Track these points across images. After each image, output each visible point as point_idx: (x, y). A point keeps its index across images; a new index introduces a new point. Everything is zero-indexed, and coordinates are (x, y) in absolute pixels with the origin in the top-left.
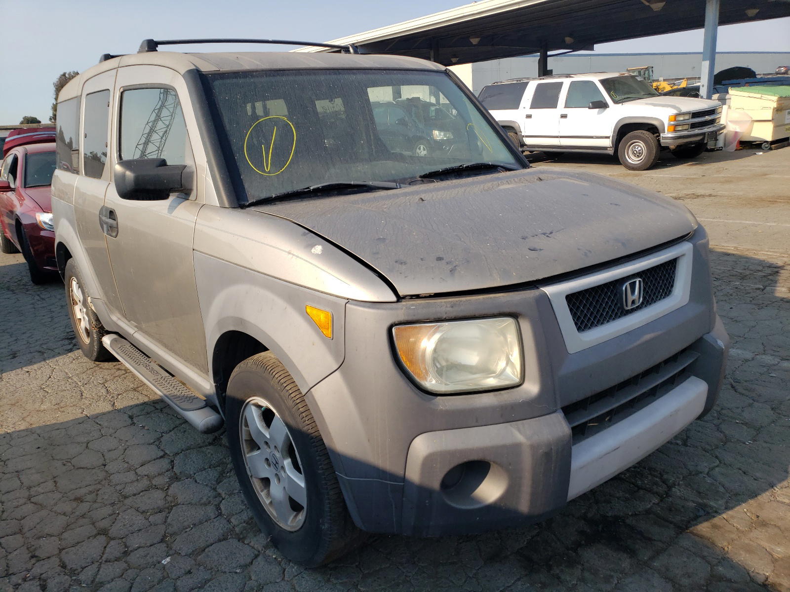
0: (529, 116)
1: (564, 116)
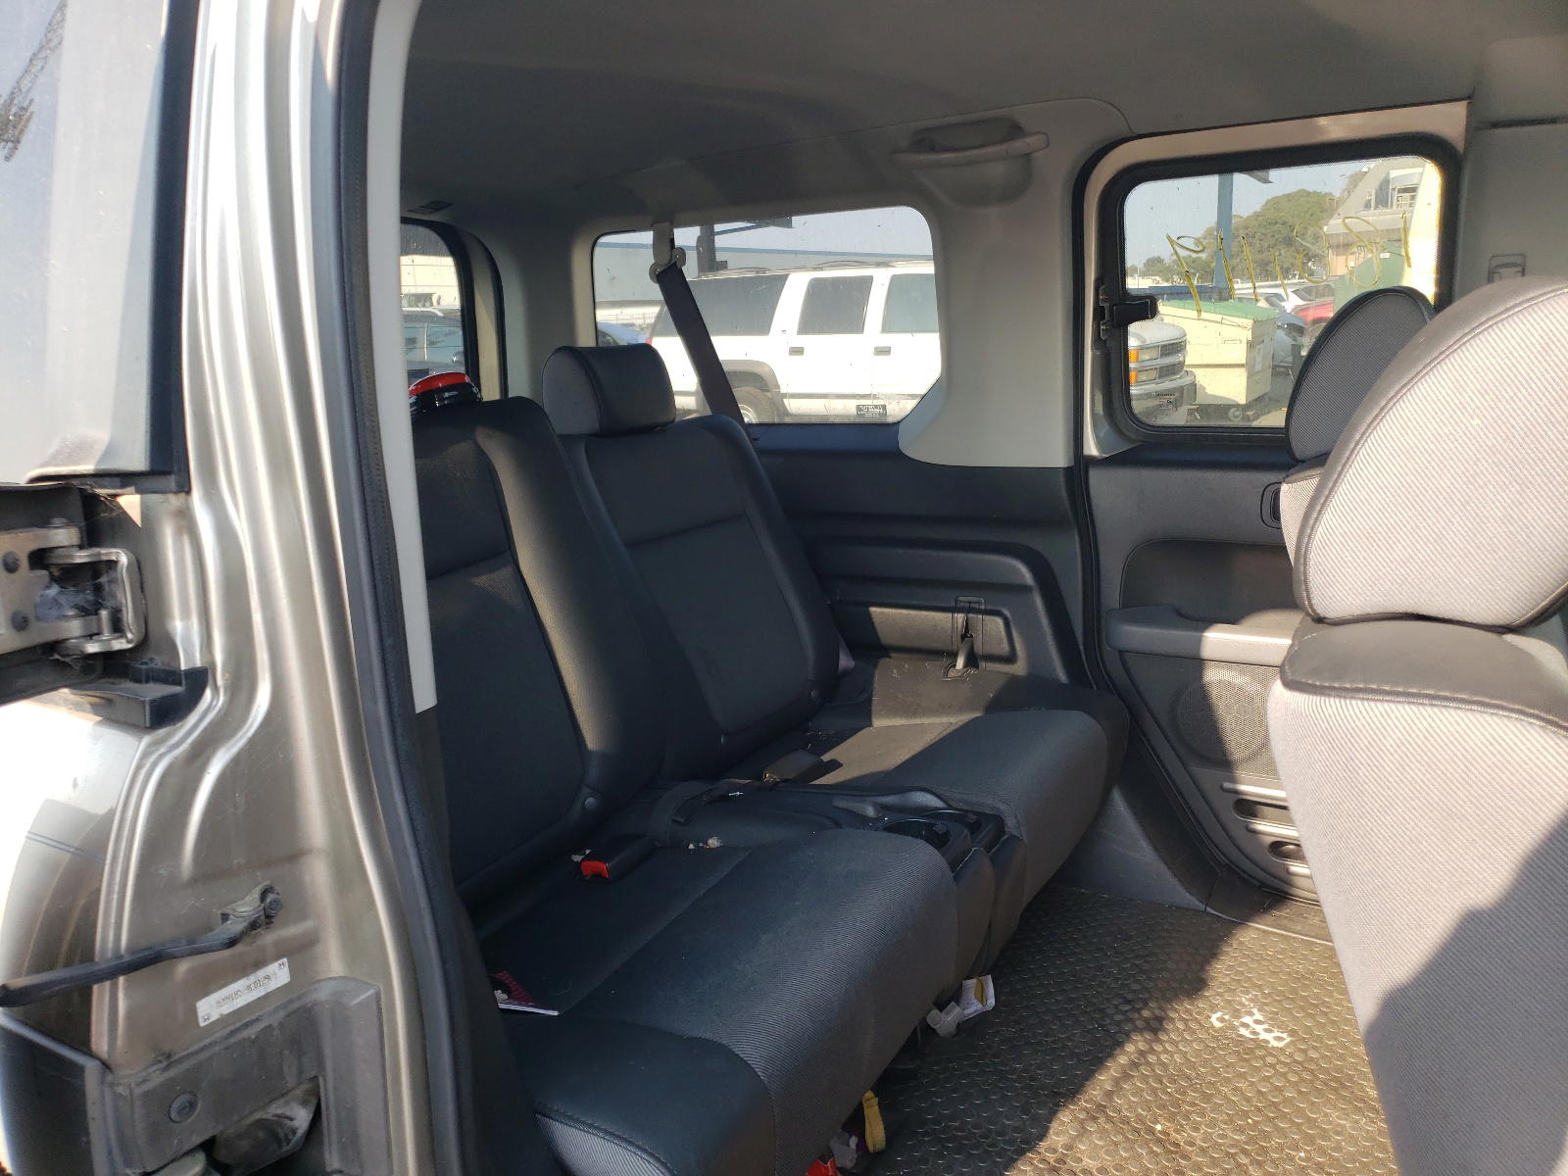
0: (797, 351)
1: (883, 351)
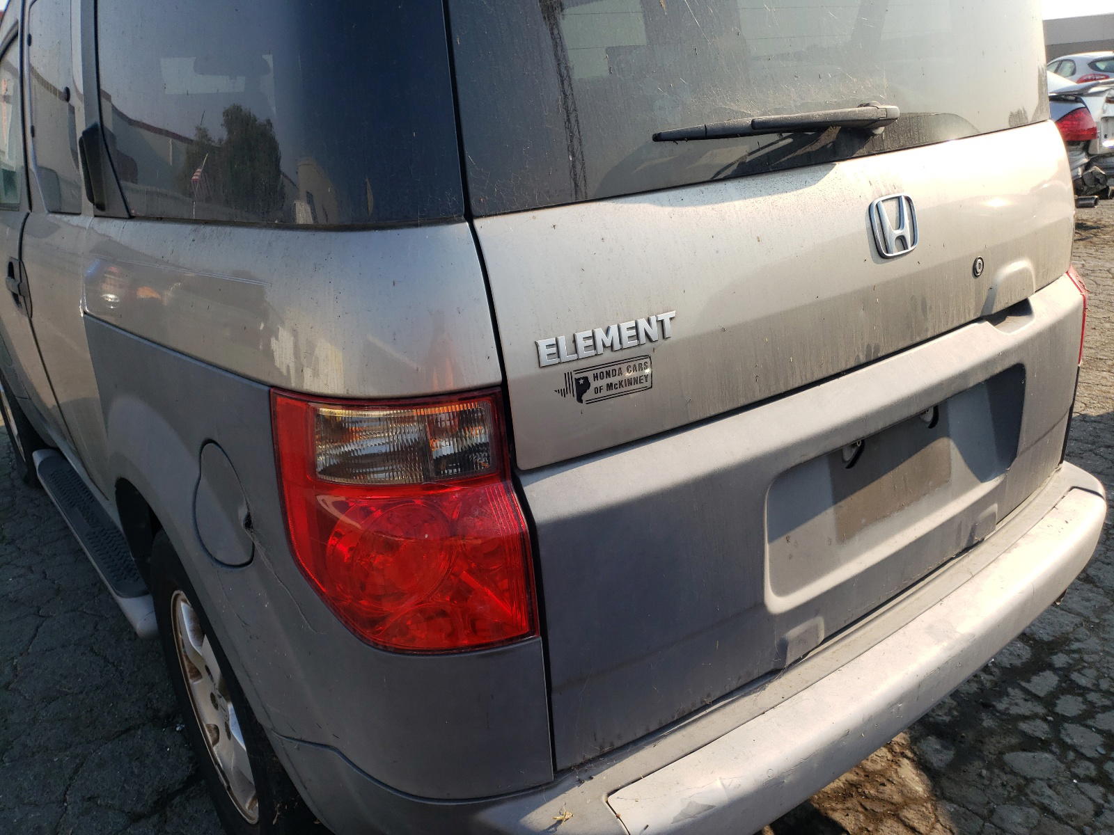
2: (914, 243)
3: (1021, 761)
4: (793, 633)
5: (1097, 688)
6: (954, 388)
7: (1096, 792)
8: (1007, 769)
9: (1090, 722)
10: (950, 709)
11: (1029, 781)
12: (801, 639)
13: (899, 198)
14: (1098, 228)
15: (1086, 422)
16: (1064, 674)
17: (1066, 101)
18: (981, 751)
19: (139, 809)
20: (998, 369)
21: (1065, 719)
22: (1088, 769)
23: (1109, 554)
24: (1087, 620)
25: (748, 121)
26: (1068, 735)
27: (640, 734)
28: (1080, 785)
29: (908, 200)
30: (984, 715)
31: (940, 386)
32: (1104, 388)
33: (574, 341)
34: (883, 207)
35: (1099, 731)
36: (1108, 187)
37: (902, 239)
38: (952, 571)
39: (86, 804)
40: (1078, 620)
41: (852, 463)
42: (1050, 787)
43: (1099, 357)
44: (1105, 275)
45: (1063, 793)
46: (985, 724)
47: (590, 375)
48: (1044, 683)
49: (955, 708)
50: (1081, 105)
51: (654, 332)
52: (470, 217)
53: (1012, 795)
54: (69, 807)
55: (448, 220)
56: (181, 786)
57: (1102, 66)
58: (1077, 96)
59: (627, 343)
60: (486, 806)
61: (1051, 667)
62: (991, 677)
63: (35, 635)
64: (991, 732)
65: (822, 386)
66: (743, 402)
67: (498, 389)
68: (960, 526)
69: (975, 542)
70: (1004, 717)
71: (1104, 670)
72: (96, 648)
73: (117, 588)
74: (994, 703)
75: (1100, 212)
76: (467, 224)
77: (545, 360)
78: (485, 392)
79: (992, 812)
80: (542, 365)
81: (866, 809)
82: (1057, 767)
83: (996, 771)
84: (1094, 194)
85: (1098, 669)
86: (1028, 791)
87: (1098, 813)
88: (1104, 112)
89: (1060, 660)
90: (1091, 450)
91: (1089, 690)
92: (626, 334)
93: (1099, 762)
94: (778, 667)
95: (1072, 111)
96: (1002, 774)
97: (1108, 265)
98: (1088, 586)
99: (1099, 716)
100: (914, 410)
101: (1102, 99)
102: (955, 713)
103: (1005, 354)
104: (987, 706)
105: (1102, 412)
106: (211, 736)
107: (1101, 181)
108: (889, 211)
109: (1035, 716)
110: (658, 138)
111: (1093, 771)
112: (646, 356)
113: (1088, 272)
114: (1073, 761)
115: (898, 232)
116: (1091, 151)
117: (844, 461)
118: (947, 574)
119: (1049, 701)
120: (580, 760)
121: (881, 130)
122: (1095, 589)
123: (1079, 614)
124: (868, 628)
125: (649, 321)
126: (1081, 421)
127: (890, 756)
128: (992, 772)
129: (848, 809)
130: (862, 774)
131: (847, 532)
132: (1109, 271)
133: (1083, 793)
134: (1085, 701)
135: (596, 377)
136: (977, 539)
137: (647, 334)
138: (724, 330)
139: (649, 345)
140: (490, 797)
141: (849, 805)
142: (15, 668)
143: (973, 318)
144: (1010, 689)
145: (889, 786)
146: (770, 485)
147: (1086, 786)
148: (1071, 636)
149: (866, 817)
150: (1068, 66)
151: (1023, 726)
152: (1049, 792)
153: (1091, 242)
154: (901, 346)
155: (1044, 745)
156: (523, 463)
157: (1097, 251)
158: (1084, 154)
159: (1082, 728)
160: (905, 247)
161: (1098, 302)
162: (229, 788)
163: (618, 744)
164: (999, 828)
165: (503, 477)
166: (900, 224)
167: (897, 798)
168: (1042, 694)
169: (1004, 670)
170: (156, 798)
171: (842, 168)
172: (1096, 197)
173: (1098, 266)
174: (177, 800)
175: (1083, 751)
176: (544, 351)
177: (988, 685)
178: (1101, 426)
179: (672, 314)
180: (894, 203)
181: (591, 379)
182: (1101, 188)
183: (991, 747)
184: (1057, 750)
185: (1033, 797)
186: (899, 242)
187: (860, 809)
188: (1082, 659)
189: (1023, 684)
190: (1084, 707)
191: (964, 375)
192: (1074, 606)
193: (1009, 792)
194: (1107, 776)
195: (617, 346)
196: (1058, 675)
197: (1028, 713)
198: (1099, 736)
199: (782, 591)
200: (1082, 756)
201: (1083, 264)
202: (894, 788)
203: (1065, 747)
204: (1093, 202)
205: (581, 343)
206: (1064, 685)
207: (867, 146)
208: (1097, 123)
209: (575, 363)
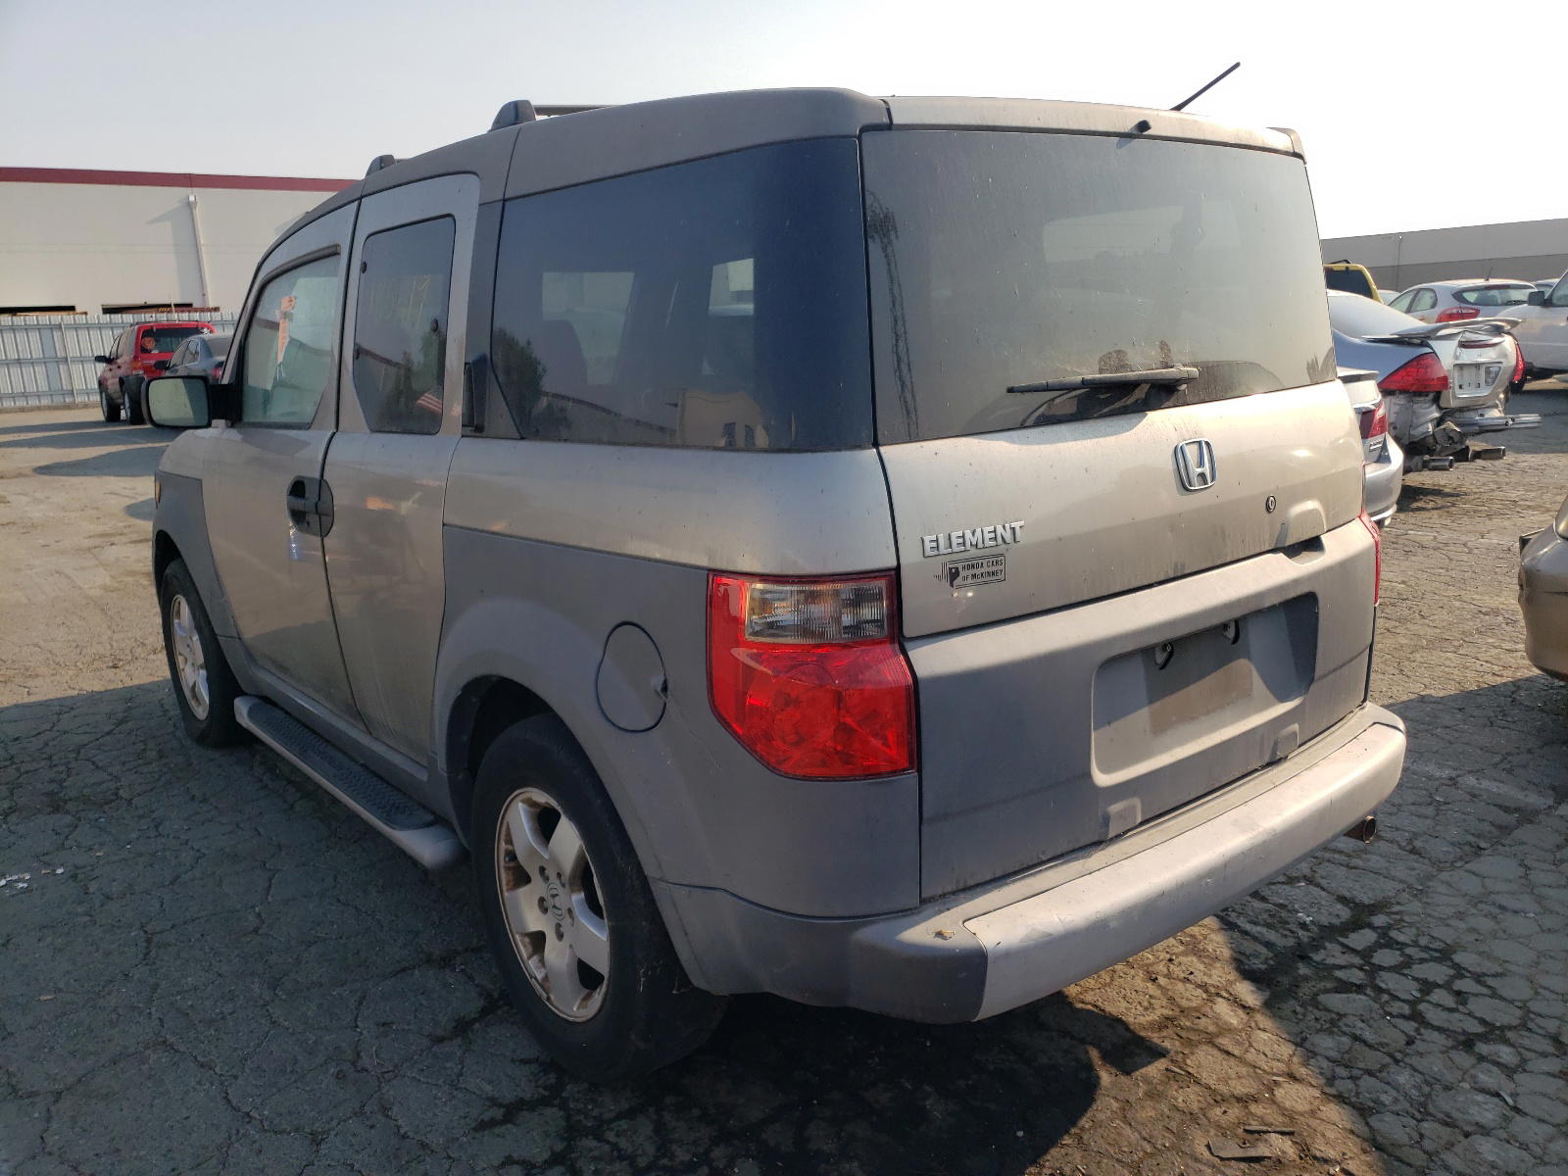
2: (1213, 479)
3: (1335, 1001)
4: (1115, 808)
5: (1415, 944)
6: (1252, 607)
7: (1410, 1027)
8: (1321, 1007)
9: (1406, 971)
10: (1267, 959)
11: (1341, 1016)
12: (1121, 815)
13: (1200, 443)
14: (1458, 495)
15: (1424, 702)
16: (1384, 932)
17: (1410, 344)
18: (1296, 993)
19: (440, 1032)
20: (1292, 594)
21: (1381, 968)
22: (1402, 1008)
23: (1438, 828)
24: (1410, 887)
25: (1079, 378)
26: (1383, 981)
27: (988, 878)
28: (1393, 1020)
29: (1207, 443)
30: (1300, 965)
31: (1238, 603)
32: (1447, 670)
33: (950, 538)
34: (1187, 449)
35: (1415, 979)
36: (1467, 447)
37: (1202, 475)
38: (1257, 781)
39: (382, 1029)
40: (1401, 886)
41: (1163, 666)
42: (1363, 1021)
43: (1444, 637)
44: (1460, 550)
45: (1375, 1025)
46: (1301, 972)
47: (960, 566)
48: (1362, 939)
49: (1271, 959)
50: (1429, 350)
51: (1008, 536)
52: (876, 444)
53: (1324, 1027)
54: (364, 1032)
55: (859, 447)
56: (477, 1015)
57: (1471, 297)
58: (1423, 339)
59: (989, 543)
60: (865, 924)
61: (1370, 926)
62: (1309, 934)
63: (270, 887)
64: (1306, 979)
65: (1138, 593)
66: (1074, 600)
67: (893, 573)
68: (1262, 738)
69: (1278, 758)
70: (1321, 966)
71: (1424, 929)
72: (342, 898)
73: (390, 821)
74: (1311, 955)
75: (1462, 477)
76: (875, 450)
77: (928, 552)
78: (883, 574)
79: (1305, 1039)
80: (927, 555)
81: (1181, 1037)
82: (1370, 1005)
83: (1310, 1008)
84: (1451, 455)
85: (1418, 929)
86: (1341, 1024)
87: (1410, 1042)
88: (1457, 358)
89: (1379, 920)
90: (1427, 731)
91: (1407, 945)
92: (988, 536)
93: (1413, 1003)
94: (1102, 839)
95: (1419, 356)
96: (1316, 1011)
97: (1464, 538)
98: (1413, 857)
99: (1415, 967)
100: (1215, 621)
101: (1455, 343)
102: (1272, 962)
103: (1296, 582)
104: (1304, 958)
105: (1441, 694)
106: (526, 951)
107: (1456, 439)
108: (1191, 453)
109: (1352, 966)
110: (1011, 390)
111: (1406, 1010)
112: (1002, 555)
113: (1440, 545)
114: (1387, 1002)
115: (1199, 470)
116: (1443, 404)
117: (1156, 664)
118: (1252, 783)
119: (1366, 954)
120: (940, 892)
121: (1184, 387)
122: (1421, 859)
123: (1401, 881)
124: (1180, 819)
125: (1004, 527)
126: (1418, 702)
127: (1205, 996)
128: (1306, 1009)
129: (1164, 1037)
130: (1178, 1010)
131: (1161, 727)
132: (1465, 545)
133: (1395, 1027)
134: (1403, 954)
135: (964, 568)
136: (1280, 754)
137: (1002, 537)
138: (1060, 539)
139: (1004, 546)
140: (869, 916)
141: (1165, 1034)
142: (259, 915)
143: (1268, 548)
144: (1327, 944)
145: (1204, 1019)
146: (1095, 672)
147: (1399, 1022)
148: (1393, 901)
149: (1182, 1044)
150: (1427, 298)
151: (1339, 974)
152: (1362, 1025)
153: (1448, 512)
154: (1203, 567)
155: (1359, 989)
156: (908, 632)
157: (1453, 522)
158: (1434, 407)
159: (1397, 976)
160: (1206, 483)
161: (1448, 579)
162: (548, 999)
163: (971, 882)
164: (1311, 1052)
165: (892, 641)
166: (1201, 464)
167: (1212, 1028)
168: (1359, 948)
169: (1322, 927)
170: (454, 1024)
171: (1154, 417)
172: (1451, 458)
173: (1450, 539)
174: (477, 1026)
175: (1396, 994)
176: (928, 545)
177: (1306, 940)
178: (1441, 707)
179: (1022, 523)
180: (1196, 446)
181: (960, 569)
182: (1459, 447)
183: (1305, 990)
184: (1372, 994)
185: (1344, 1029)
186: (1200, 478)
187: (1176, 1037)
188: (1402, 920)
189: (1341, 939)
190: (1402, 959)
191: (1260, 595)
192: (1398, 874)
193: (1322, 1025)
194: (1420, 1014)
195: (980, 545)
196: (1377, 932)
197: (1343, 963)
198: (1415, 983)
199: (1106, 769)
200: (1396, 998)
201: (1435, 537)
202: (1208, 1020)
203: (1381, 990)
204: (1447, 463)
205: (955, 541)
206: (1382, 941)
207: (1172, 399)
208: (1448, 371)
209: (949, 556)
